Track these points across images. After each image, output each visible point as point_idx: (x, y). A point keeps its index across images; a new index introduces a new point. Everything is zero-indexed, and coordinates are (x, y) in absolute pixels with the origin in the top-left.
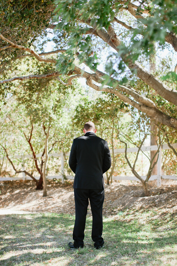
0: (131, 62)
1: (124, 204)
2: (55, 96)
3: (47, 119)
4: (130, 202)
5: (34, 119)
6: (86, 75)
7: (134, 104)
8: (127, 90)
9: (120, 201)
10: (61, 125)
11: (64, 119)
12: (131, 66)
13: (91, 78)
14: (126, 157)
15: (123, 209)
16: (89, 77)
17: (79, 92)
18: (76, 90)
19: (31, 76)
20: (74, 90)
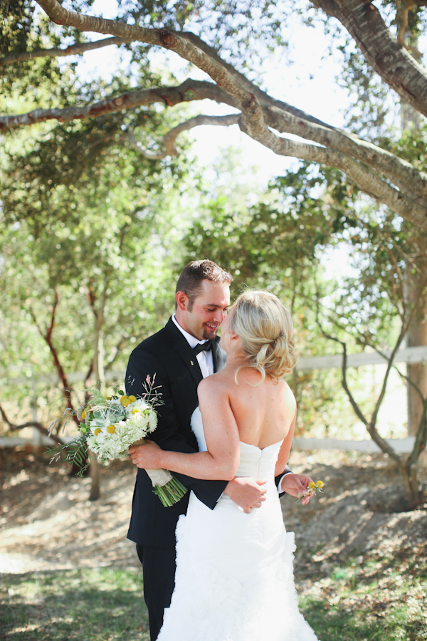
0: (395, 57)
1: (343, 538)
2: (122, 196)
3: (97, 271)
4: (363, 530)
5: (60, 272)
6: (241, 92)
7: (407, 207)
8: (380, 159)
9: (330, 525)
10: (141, 288)
11: (149, 271)
12: (394, 70)
13: (258, 101)
14: (344, 384)
15: (345, 553)
16: (253, 98)
17: (196, 182)
18: (185, 178)
19: (36, 113)
20: (180, 175)
